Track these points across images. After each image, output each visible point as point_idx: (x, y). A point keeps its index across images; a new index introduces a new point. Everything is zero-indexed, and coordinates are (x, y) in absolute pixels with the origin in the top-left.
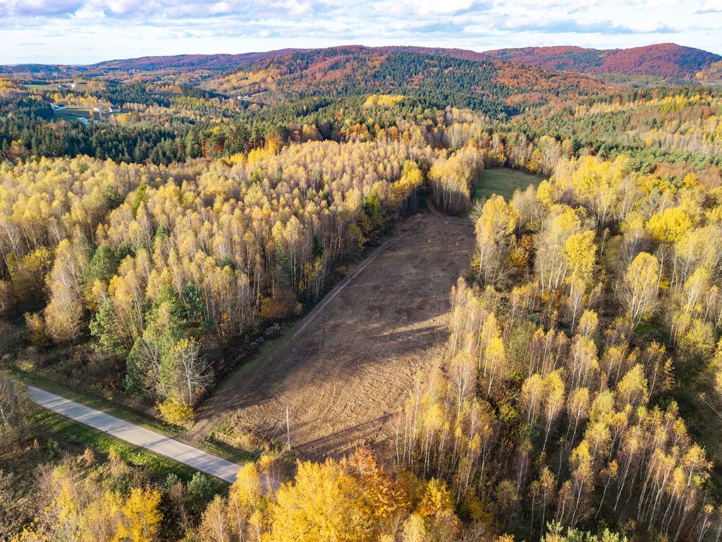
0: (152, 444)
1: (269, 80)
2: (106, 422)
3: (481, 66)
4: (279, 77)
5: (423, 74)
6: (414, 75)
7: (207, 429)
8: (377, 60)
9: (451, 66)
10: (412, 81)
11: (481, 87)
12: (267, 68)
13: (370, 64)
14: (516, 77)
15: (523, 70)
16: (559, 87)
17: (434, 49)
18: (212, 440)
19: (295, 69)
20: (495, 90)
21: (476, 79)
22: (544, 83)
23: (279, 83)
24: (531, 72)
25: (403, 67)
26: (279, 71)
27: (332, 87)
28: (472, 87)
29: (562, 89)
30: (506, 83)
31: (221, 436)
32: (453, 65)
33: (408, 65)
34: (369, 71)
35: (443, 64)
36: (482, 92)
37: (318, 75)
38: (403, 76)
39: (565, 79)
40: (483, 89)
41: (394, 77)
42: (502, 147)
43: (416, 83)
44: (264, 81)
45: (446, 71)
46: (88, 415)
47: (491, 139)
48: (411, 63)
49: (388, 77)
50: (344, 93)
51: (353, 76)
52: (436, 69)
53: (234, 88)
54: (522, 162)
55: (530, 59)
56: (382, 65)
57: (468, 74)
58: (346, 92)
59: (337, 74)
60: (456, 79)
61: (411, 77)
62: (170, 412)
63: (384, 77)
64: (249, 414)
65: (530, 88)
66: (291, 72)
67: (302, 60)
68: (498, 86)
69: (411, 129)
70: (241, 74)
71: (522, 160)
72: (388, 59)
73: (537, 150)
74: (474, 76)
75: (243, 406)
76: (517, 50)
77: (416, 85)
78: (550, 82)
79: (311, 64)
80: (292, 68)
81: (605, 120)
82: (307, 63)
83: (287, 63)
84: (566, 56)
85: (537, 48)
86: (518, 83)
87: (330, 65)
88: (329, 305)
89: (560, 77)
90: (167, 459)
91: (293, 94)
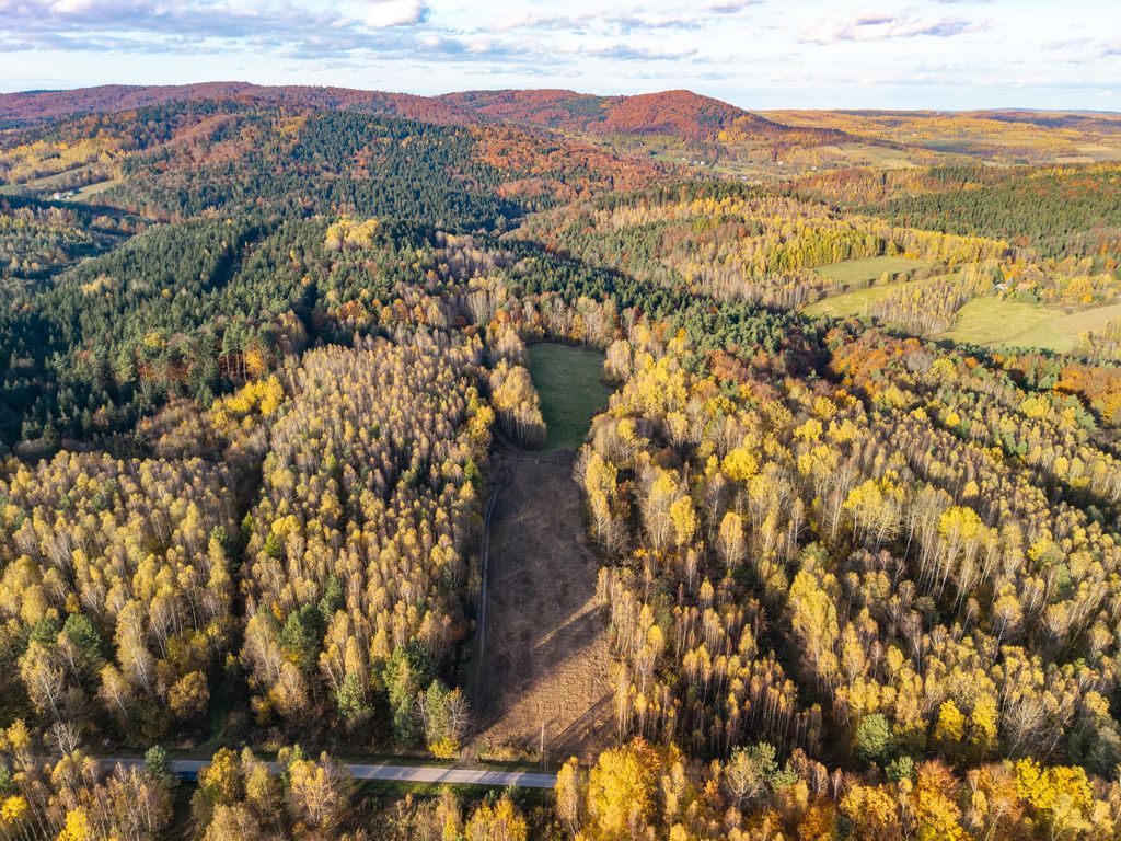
0: (444, 776)
1: (103, 158)
2: (396, 772)
3: (452, 134)
4: (121, 153)
5: (370, 148)
6: (356, 151)
7: (472, 753)
8: (290, 123)
9: (408, 134)
10: (355, 161)
11: (458, 170)
12: (92, 135)
13: (283, 131)
14: (503, 152)
15: (511, 141)
16: (564, 167)
17: (370, 92)
18: (481, 761)
19: (148, 137)
20: (480, 174)
21: (450, 156)
22: (543, 163)
23: (129, 167)
24: (523, 144)
25: (337, 138)
26: (117, 142)
27: (232, 179)
28: (447, 170)
29: (567, 171)
30: (493, 163)
31: (486, 756)
32: (411, 132)
33: (343, 134)
34: (283, 145)
35: (398, 132)
36: (463, 177)
37: (197, 152)
38: (340, 153)
39: (568, 155)
40: (462, 172)
41: (326, 155)
42: (537, 316)
43: (362, 164)
44: (94, 160)
45: (404, 144)
46: (375, 771)
47: (524, 307)
48: (346, 129)
49: (316, 155)
50: (256, 190)
51: (258, 155)
52: (387, 140)
53: (39, 176)
54: (562, 332)
55: (511, 109)
56: (301, 132)
57: (436, 148)
58: (258, 187)
59: (227, 151)
60: (421, 157)
61: (351, 152)
62: (442, 750)
63: (310, 155)
64: (495, 733)
65: (526, 171)
66: (142, 146)
67: (158, 121)
68: (483, 167)
69: (423, 302)
70: (40, 145)
71: (563, 329)
72: (308, 123)
73: (577, 317)
74: (446, 151)
75: (486, 728)
76: (490, 93)
77: (363, 168)
78: (550, 161)
79: (176, 128)
80: (143, 136)
81: (635, 241)
82: (168, 127)
83: (130, 128)
84: (558, 105)
85: (517, 91)
86: (509, 162)
87: (210, 131)
88: (487, 611)
89: (562, 152)
90: (462, 784)
91: (166, 192)
